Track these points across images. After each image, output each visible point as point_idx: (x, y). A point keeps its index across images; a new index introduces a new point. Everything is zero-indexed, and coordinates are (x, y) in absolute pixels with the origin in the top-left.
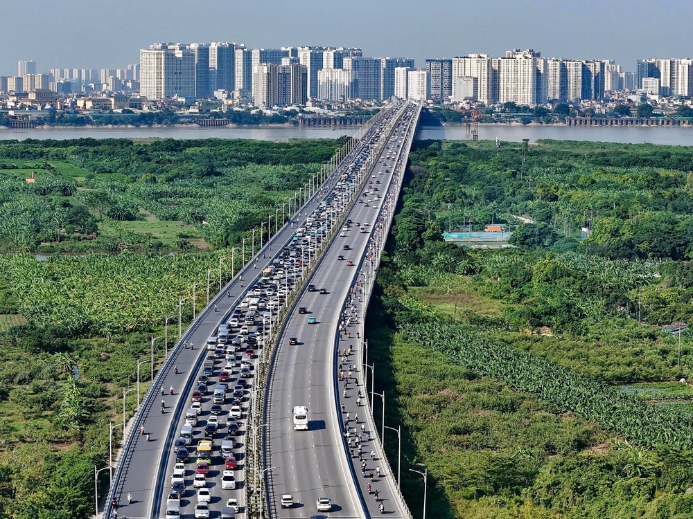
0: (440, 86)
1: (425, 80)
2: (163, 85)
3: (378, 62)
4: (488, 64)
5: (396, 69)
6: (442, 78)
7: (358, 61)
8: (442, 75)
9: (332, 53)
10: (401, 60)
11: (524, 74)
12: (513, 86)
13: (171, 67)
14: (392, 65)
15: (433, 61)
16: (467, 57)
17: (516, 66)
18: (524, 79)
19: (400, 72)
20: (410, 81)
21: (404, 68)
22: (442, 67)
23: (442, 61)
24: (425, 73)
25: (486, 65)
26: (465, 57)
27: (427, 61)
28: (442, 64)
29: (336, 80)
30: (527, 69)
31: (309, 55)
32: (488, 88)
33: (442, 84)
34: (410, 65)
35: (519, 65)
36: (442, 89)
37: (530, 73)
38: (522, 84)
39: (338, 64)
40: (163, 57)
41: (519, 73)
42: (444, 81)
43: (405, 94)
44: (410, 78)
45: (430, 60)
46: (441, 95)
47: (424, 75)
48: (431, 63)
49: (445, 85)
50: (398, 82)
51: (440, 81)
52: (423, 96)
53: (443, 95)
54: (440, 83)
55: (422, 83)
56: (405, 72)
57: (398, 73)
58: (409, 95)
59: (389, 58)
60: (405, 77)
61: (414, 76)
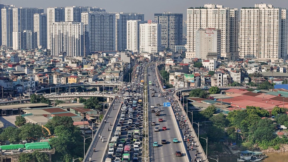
0: (167, 36)
1: (156, 32)
3: (112, 16)
4: (227, 15)
5: (128, 22)
6: (169, 30)
7: (94, 15)
8: (169, 27)
9: (72, 9)
10: (133, 15)
11: (269, 26)
12: (255, 39)
14: (125, 18)
15: (161, 15)
16: (203, 8)
17: (259, 17)
18: (269, 30)
19: (132, 24)
20: (141, 33)
21: (135, 21)
22: (169, 20)
23: (169, 15)
24: (156, 25)
25: (225, 16)
26: (200, 8)
27: (156, 15)
28: (169, 18)
29: (67, 33)
30: (272, 20)
31: (54, 11)
32: (227, 41)
33: (169, 35)
34: (141, 19)
35: (263, 16)
36: (169, 40)
37: (276, 24)
38: (266, 36)
39: (77, 18)
41: (263, 24)
42: (170, 33)
43: (137, 45)
44: (142, 31)
45: (158, 14)
46: (168, 45)
47: (155, 26)
48: (158, 16)
49: (171, 36)
50: (130, 34)
51: (167, 32)
52: (154, 48)
53: (170, 45)
54: (167, 34)
55: (153, 35)
56: (137, 24)
57: (130, 26)
58: (140, 47)
59: (122, 13)
60: (137, 29)
61: (145, 28)
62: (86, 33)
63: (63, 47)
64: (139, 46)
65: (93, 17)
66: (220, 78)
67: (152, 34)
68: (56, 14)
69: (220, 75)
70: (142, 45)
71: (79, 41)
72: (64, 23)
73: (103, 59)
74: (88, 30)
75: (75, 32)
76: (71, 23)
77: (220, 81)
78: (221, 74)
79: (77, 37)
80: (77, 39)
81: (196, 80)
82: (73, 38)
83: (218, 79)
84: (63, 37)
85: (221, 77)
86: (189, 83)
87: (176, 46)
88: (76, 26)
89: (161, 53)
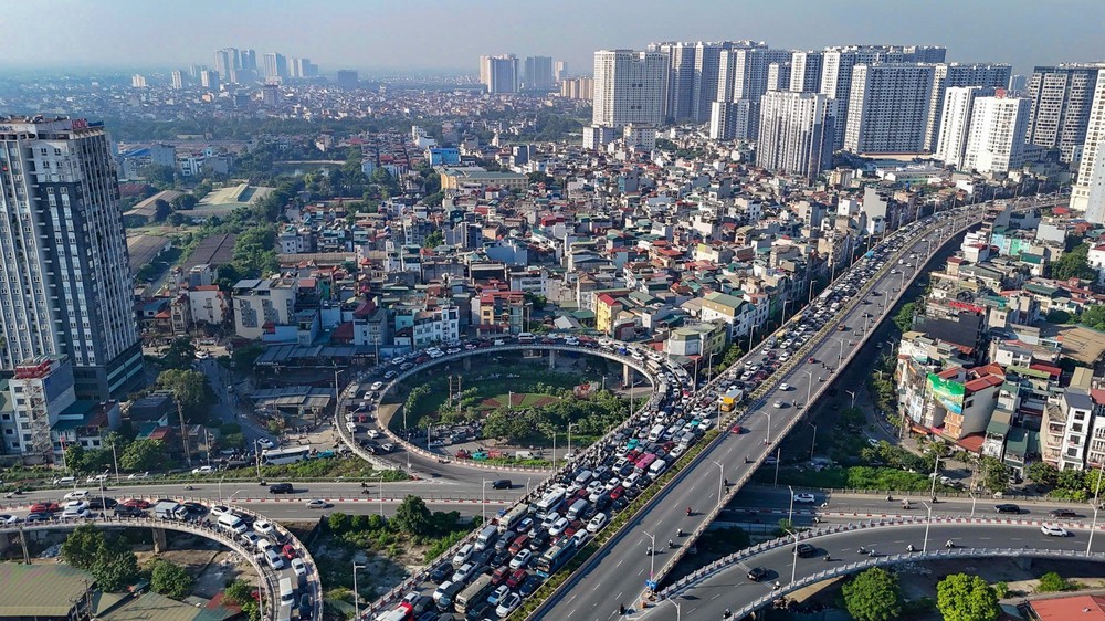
0: (1056, 121)
1: (1014, 119)
2: (612, 102)
3: (927, 73)
5: (948, 90)
6: (1064, 107)
8: (1066, 99)
9: (837, 56)
10: (982, 68)
13: (625, 77)
14: (960, 75)
15: (1050, 70)
19: (956, 98)
20: (975, 120)
21: (967, 90)
22: (1069, 84)
23: (1071, 71)
24: (1017, 101)
27: (1037, 69)
28: (1070, 78)
29: (788, 116)
31: (804, 60)
33: (1062, 118)
36: (1060, 129)
40: (614, 61)
42: (1066, 115)
43: (960, 144)
44: (977, 114)
45: (1044, 68)
46: (1058, 140)
47: (1012, 106)
48: (1044, 74)
49: (1067, 122)
50: (949, 120)
51: (1059, 113)
52: (1000, 157)
53: (1062, 142)
54: (1059, 116)
55: (1003, 127)
56: (968, 97)
57: (952, 99)
58: (968, 152)
59: (954, 64)
60: (966, 109)
61: (988, 106)
62: (828, 118)
63: (778, 146)
64: (965, 149)
65: (878, 75)
66: (1077, 427)
67: (1000, 125)
68: (807, 65)
69: (1080, 416)
70: (971, 148)
71: (810, 137)
72: (786, 94)
73: (811, 205)
74: (834, 113)
75: (804, 116)
76: (798, 95)
77: (1075, 440)
78: (1088, 414)
79: (806, 127)
80: (805, 132)
81: (974, 403)
82: (798, 128)
83: (1067, 429)
84: (780, 126)
85: (1085, 423)
86: (941, 412)
87: (1074, 147)
88: (808, 104)
89: (1012, 175)
